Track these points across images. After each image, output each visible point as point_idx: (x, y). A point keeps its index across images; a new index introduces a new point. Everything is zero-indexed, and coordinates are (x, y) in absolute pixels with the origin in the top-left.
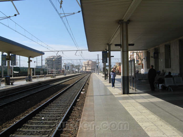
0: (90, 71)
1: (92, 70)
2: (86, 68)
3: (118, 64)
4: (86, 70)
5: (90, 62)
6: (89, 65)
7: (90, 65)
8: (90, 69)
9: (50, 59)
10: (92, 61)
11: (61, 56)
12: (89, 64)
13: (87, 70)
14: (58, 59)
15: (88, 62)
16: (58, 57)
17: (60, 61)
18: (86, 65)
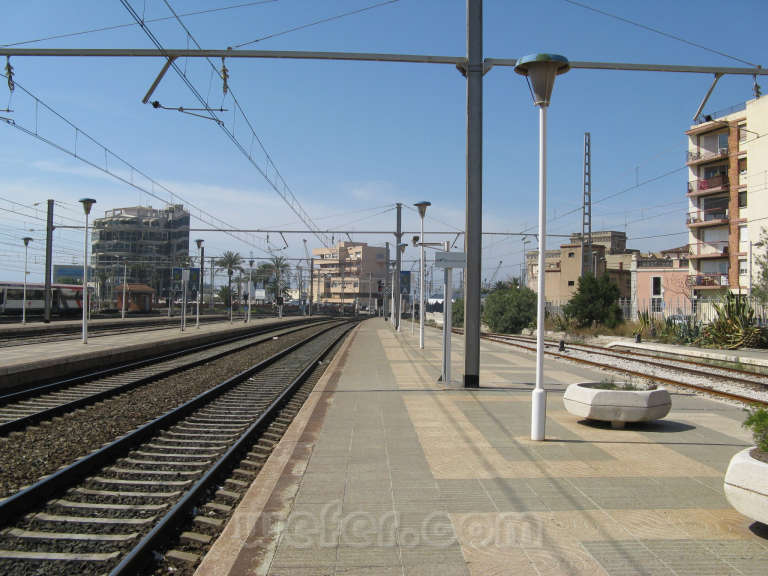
0: (351, 301)
1: (366, 295)
2: (328, 285)
3: (579, 252)
4: (328, 295)
5: (355, 254)
6: (347, 270)
7: (354, 269)
8: (349, 289)
9: (117, 222)
10: (364, 245)
11: (186, 208)
12: (347, 260)
13: (336, 300)
14: (168, 225)
15: (344, 252)
16: (170, 218)
17: (180, 237)
18: (334, 270)
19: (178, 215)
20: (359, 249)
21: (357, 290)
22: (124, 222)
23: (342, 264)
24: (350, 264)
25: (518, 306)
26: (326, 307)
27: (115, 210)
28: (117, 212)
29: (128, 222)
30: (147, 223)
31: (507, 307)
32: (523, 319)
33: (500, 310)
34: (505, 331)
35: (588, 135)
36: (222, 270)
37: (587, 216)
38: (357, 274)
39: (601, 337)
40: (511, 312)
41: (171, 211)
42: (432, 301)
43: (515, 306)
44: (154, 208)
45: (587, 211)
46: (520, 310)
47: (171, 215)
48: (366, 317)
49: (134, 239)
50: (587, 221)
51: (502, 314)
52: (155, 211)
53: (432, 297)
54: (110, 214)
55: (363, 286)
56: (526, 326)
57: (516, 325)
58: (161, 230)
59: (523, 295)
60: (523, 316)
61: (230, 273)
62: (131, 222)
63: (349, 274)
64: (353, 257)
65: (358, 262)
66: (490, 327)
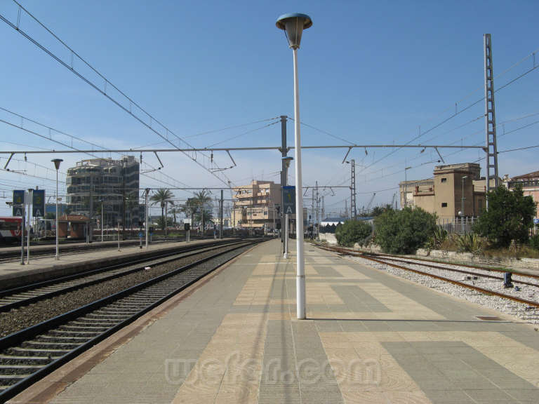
1: (272, 221)
2: (244, 214)
3: (451, 177)
4: (245, 221)
5: (265, 190)
6: (259, 202)
7: (264, 201)
8: (260, 216)
9: (84, 170)
10: (271, 183)
12: (259, 194)
13: (251, 225)
14: (123, 171)
15: (256, 189)
16: (124, 166)
17: (132, 180)
18: (248, 202)
19: (130, 164)
20: (268, 186)
21: (266, 217)
22: (89, 170)
23: (255, 198)
24: (262, 198)
25: (412, 225)
26: (241, 231)
27: (83, 161)
28: (84, 163)
29: (93, 170)
30: (107, 170)
31: (401, 228)
32: (417, 239)
33: (393, 230)
34: (398, 252)
35: (488, 36)
36: (156, 203)
37: (491, 125)
38: (267, 204)
39: (525, 260)
40: (404, 233)
41: (125, 160)
42: (324, 224)
43: (407, 226)
44: (113, 159)
45: (490, 119)
46: (414, 230)
47: (125, 164)
48: (271, 238)
49: (97, 183)
50: (491, 130)
51: (395, 235)
52: (113, 161)
53: (324, 221)
54: (80, 164)
55: (270, 213)
56: (422, 246)
57: (410, 247)
58: (118, 174)
59: (415, 215)
60: (418, 236)
61: (163, 205)
62: (95, 170)
63: (261, 205)
64: (263, 193)
65: (267, 195)
66: (382, 247)
